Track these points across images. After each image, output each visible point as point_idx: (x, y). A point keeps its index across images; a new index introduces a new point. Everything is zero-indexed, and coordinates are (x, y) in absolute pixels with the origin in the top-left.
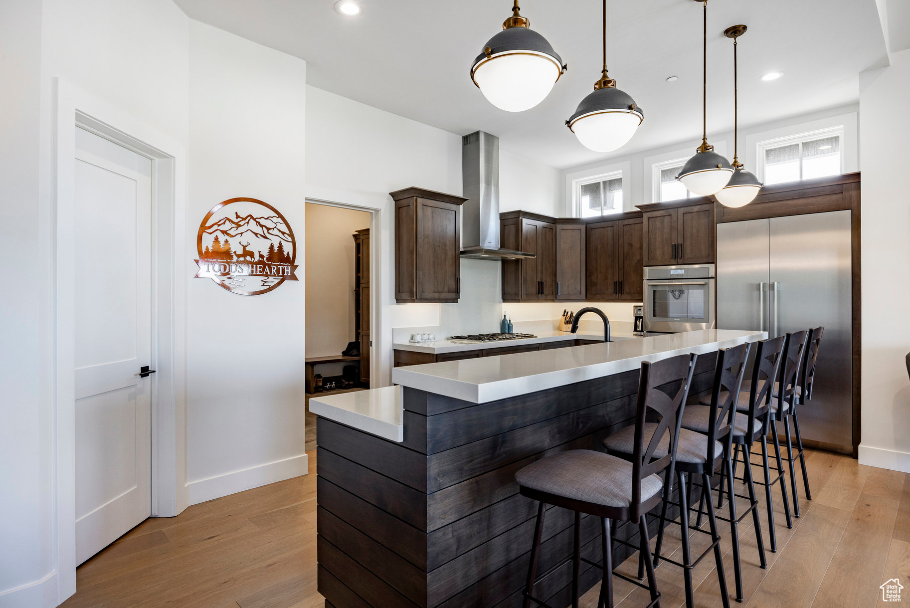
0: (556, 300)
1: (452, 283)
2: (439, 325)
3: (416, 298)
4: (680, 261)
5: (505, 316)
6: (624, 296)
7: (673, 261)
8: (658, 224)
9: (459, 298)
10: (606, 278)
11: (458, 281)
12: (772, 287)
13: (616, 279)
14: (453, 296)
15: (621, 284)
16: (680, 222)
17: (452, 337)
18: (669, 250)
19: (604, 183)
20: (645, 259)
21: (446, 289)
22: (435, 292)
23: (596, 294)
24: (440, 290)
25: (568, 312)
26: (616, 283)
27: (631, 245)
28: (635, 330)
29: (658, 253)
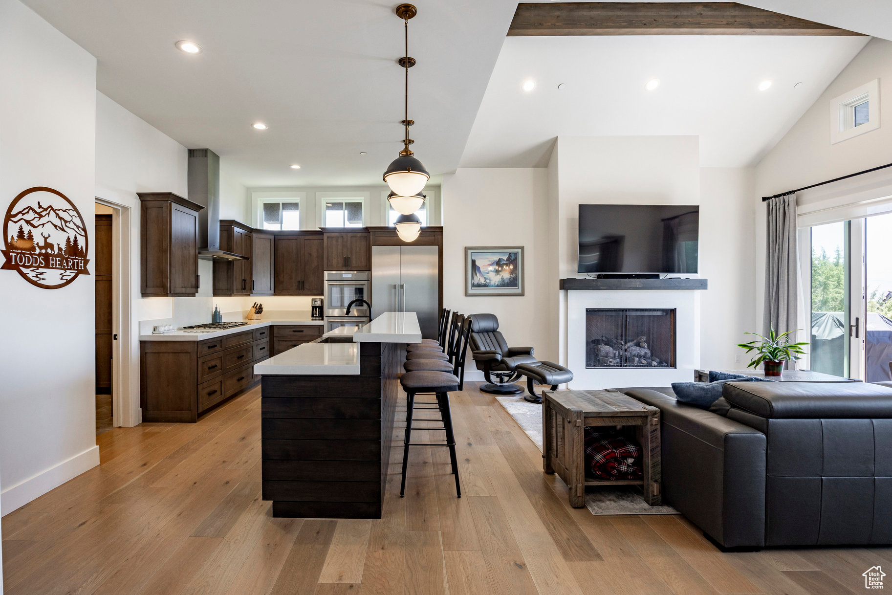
0: (251, 295)
1: (193, 279)
2: (171, 317)
3: (170, 292)
4: (349, 269)
5: (216, 308)
6: (305, 292)
7: (344, 269)
8: (334, 242)
9: (197, 293)
10: (291, 278)
11: (197, 277)
12: (402, 287)
13: (299, 279)
14: (193, 290)
15: (303, 283)
16: (349, 242)
17: (185, 328)
18: (341, 261)
19: (283, 204)
20: (325, 266)
21: (190, 285)
22: (182, 287)
23: (283, 290)
24: (186, 285)
25: (257, 304)
26: (299, 282)
27: (310, 254)
28: (313, 316)
29: (334, 262)
